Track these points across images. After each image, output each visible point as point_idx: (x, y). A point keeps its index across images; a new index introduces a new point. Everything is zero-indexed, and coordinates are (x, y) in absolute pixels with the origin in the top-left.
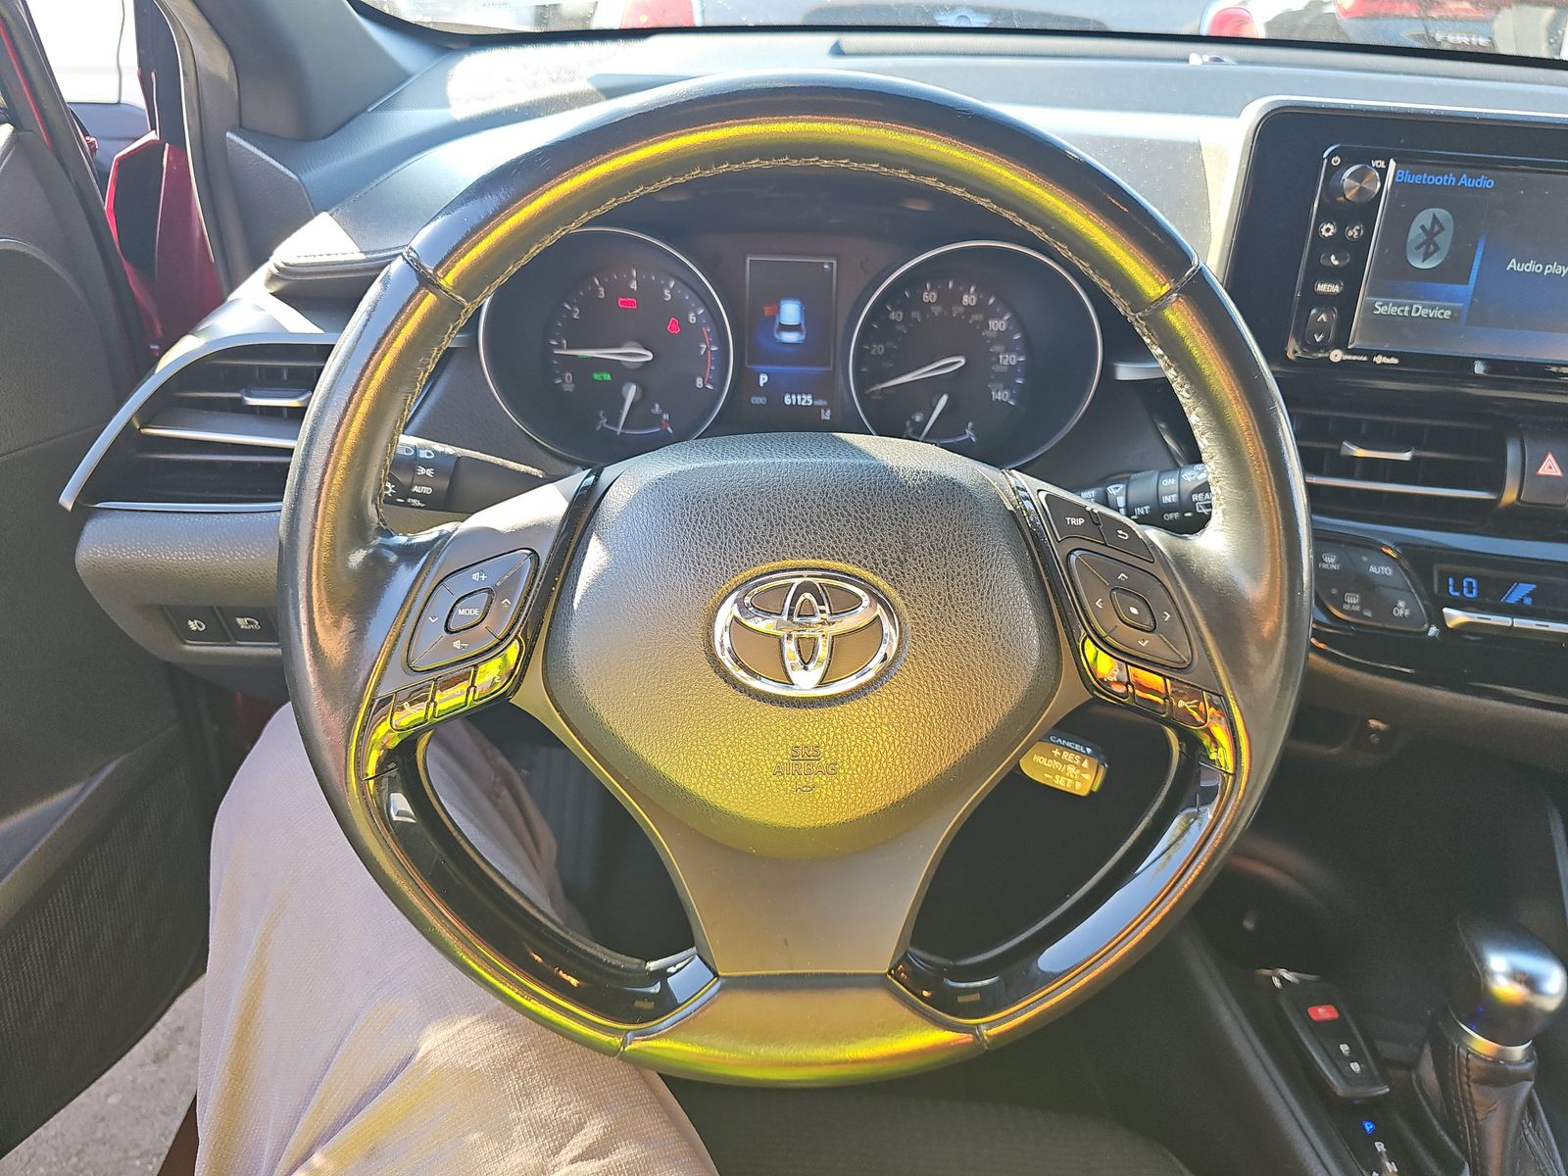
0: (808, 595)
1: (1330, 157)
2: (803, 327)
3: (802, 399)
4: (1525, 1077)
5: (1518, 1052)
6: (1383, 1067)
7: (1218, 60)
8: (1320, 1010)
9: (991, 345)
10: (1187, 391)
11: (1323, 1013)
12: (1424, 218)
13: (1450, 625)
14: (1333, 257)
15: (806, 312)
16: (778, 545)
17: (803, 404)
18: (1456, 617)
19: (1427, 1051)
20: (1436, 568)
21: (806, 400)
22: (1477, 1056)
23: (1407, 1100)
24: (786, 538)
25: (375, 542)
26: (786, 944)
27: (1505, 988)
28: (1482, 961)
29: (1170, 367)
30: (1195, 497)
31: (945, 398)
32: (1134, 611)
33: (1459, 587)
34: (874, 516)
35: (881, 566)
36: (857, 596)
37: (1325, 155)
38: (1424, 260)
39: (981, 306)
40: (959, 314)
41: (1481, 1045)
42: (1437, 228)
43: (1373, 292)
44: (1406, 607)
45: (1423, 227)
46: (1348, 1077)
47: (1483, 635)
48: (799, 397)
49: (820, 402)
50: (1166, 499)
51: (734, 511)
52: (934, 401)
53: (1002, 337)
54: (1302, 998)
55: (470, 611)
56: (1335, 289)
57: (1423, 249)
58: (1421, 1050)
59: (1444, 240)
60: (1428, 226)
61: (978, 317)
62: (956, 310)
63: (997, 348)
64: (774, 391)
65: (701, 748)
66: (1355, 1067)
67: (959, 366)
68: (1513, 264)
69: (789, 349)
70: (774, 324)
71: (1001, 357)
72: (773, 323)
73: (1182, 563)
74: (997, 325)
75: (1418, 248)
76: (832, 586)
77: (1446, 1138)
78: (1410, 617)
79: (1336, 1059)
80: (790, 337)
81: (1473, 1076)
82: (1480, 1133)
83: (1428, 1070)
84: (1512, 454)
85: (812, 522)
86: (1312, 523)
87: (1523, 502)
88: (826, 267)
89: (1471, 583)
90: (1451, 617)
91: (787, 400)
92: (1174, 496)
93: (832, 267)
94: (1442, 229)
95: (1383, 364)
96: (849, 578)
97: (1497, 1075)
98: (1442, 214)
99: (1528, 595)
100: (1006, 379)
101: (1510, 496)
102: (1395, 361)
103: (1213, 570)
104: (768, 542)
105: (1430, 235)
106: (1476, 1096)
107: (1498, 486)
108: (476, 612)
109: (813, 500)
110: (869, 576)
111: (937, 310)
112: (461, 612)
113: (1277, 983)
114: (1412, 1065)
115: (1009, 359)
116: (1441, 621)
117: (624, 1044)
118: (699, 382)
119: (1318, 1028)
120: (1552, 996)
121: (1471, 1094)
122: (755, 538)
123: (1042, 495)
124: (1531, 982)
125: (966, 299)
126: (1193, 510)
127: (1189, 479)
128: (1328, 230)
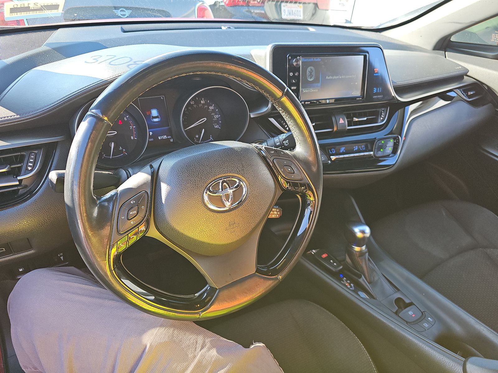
0: (225, 184)
1: (289, 57)
2: (159, 116)
3: (164, 137)
4: (366, 253)
5: (364, 248)
6: (340, 262)
7: (229, 28)
8: (324, 255)
9: (211, 113)
10: (288, 117)
11: (324, 256)
12: (309, 69)
13: (333, 160)
14: (293, 81)
15: (159, 112)
16: (214, 173)
17: (164, 138)
18: (333, 158)
19: (347, 255)
20: (326, 148)
21: (165, 137)
22: (357, 252)
23: (346, 268)
24: (216, 171)
25: (98, 203)
26: (230, 275)
27: (359, 235)
28: (354, 231)
29: (284, 112)
30: (284, 142)
31: (204, 129)
32: (289, 170)
33: (331, 152)
34: (234, 160)
35: (239, 172)
36: (235, 181)
37: (287, 57)
38: (311, 79)
39: (206, 103)
40: (201, 106)
41: (357, 249)
42: (312, 71)
43: (302, 88)
44: (324, 158)
45: (309, 71)
46: (335, 267)
47: (338, 160)
48: (163, 137)
49: (169, 137)
50: (277, 144)
51: (200, 167)
52: (201, 131)
53: (213, 111)
54: (319, 254)
55: (133, 212)
56: (295, 88)
57: (310, 76)
58: (345, 256)
59: (313, 73)
60: (310, 71)
61: (206, 106)
62: (200, 105)
63: (213, 114)
64: (155, 136)
65: (207, 230)
66: (335, 264)
67: (205, 120)
68: (327, 77)
69: (157, 123)
70: (151, 117)
71: (214, 116)
72: (149, 117)
73: (295, 157)
74: (211, 108)
75: (309, 76)
76: (229, 180)
77: (356, 271)
78: (325, 160)
79: (331, 264)
80: (156, 120)
81: (358, 256)
82: (362, 267)
83: (348, 260)
84: (334, 119)
85: (220, 165)
86: (318, 142)
87: (338, 130)
88: (162, 98)
89: (333, 150)
90: (332, 158)
91: (159, 138)
92: (279, 143)
93: (163, 98)
94: (313, 71)
95: (307, 104)
96: (233, 177)
97: (361, 254)
98: (312, 68)
99: (344, 150)
100: (217, 122)
101: (335, 129)
102: (309, 103)
103: (301, 157)
104: (211, 173)
105: (311, 73)
106: (359, 260)
107: (333, 128)
108: (135, 212)
109: (219, 160)
110: (237, 175)
111: (195, 106)
112: (131, 213)
113: (313, 253)
114: (344, 260)
115: (217, 116)
116: (330, 159)
117: (200, 315)
118: (132, 138)
119: (325, 259)
120: (368, 233)
121: (358, 260)
122: (208, 172)
123: (263, 148)
124: (363, 232)
125: (202, 102)
126: (284, 146)
127: (281, 138)
128: (291, 74)
